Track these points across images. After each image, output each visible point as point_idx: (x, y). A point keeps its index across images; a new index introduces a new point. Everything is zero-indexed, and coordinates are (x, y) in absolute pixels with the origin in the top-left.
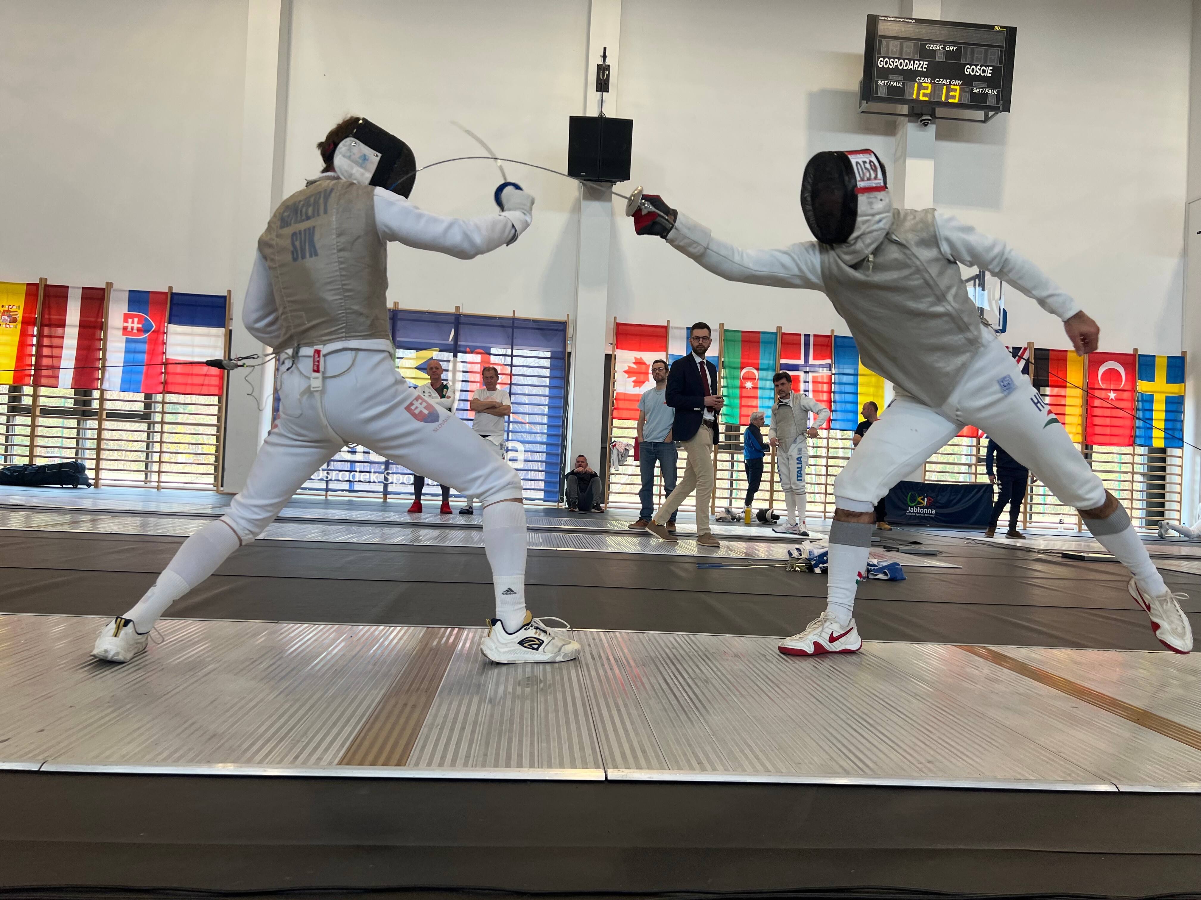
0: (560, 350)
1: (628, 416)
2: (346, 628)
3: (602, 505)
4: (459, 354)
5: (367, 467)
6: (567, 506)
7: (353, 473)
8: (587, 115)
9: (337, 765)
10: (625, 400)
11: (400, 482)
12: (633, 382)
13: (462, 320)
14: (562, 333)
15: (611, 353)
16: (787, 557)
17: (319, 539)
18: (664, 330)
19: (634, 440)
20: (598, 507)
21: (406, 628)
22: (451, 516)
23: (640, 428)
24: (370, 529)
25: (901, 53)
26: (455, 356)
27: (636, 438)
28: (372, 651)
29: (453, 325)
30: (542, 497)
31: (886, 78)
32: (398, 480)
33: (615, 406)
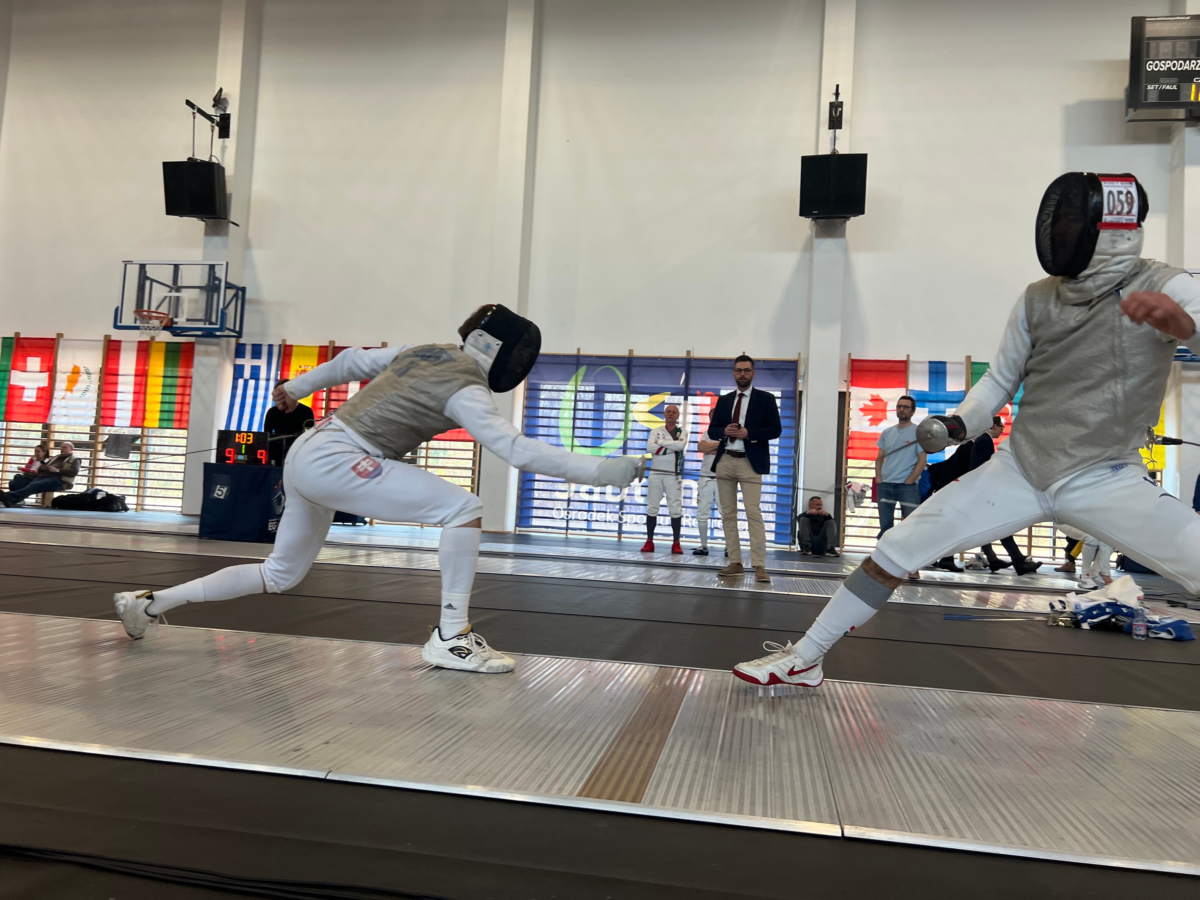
0: (791, 389)
1: (864, 456)
2: (585, 663)
3: (837, 549)
4: (689, 397)
5: (603, 507)
6: (799, 549)
7: (590, 513)
8: (820, 154)
9: (577, 796)
10: (861, 439)
11: (634, 522)
12: (870, 420)
13: (693, 364)
14: (793, 372)
15: (845, 390)
16: (1048, 610)
17: (560, 575)
18: (903, 365)
19: (872, 480)
20: (832, 551)
21: (639, 666)
22: (682, 556)
23: (878, 469)
24: (606, 567)
25: (1174, 54)
26: (686, 399)
27: (874, 479)
28: (608, 688)
29: (684, 370)
30: (773, 539)
31: (1157, 82)
32: (632, 519)
33: (850, 445)
